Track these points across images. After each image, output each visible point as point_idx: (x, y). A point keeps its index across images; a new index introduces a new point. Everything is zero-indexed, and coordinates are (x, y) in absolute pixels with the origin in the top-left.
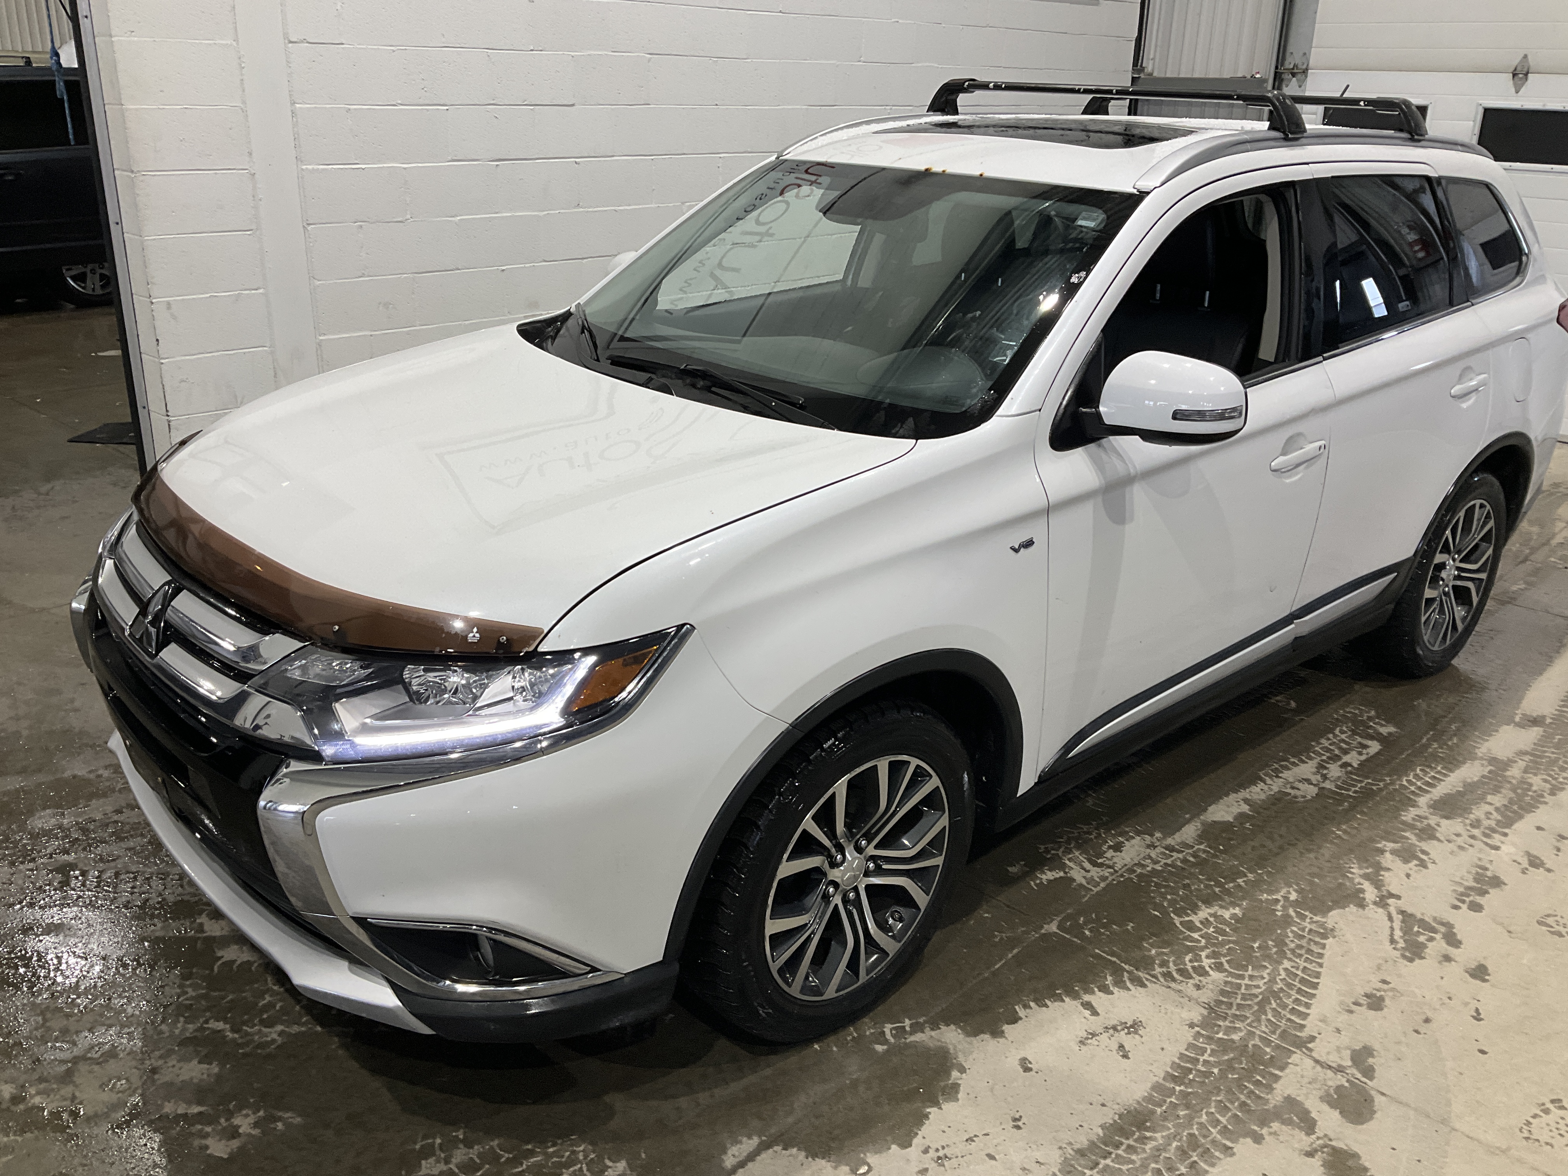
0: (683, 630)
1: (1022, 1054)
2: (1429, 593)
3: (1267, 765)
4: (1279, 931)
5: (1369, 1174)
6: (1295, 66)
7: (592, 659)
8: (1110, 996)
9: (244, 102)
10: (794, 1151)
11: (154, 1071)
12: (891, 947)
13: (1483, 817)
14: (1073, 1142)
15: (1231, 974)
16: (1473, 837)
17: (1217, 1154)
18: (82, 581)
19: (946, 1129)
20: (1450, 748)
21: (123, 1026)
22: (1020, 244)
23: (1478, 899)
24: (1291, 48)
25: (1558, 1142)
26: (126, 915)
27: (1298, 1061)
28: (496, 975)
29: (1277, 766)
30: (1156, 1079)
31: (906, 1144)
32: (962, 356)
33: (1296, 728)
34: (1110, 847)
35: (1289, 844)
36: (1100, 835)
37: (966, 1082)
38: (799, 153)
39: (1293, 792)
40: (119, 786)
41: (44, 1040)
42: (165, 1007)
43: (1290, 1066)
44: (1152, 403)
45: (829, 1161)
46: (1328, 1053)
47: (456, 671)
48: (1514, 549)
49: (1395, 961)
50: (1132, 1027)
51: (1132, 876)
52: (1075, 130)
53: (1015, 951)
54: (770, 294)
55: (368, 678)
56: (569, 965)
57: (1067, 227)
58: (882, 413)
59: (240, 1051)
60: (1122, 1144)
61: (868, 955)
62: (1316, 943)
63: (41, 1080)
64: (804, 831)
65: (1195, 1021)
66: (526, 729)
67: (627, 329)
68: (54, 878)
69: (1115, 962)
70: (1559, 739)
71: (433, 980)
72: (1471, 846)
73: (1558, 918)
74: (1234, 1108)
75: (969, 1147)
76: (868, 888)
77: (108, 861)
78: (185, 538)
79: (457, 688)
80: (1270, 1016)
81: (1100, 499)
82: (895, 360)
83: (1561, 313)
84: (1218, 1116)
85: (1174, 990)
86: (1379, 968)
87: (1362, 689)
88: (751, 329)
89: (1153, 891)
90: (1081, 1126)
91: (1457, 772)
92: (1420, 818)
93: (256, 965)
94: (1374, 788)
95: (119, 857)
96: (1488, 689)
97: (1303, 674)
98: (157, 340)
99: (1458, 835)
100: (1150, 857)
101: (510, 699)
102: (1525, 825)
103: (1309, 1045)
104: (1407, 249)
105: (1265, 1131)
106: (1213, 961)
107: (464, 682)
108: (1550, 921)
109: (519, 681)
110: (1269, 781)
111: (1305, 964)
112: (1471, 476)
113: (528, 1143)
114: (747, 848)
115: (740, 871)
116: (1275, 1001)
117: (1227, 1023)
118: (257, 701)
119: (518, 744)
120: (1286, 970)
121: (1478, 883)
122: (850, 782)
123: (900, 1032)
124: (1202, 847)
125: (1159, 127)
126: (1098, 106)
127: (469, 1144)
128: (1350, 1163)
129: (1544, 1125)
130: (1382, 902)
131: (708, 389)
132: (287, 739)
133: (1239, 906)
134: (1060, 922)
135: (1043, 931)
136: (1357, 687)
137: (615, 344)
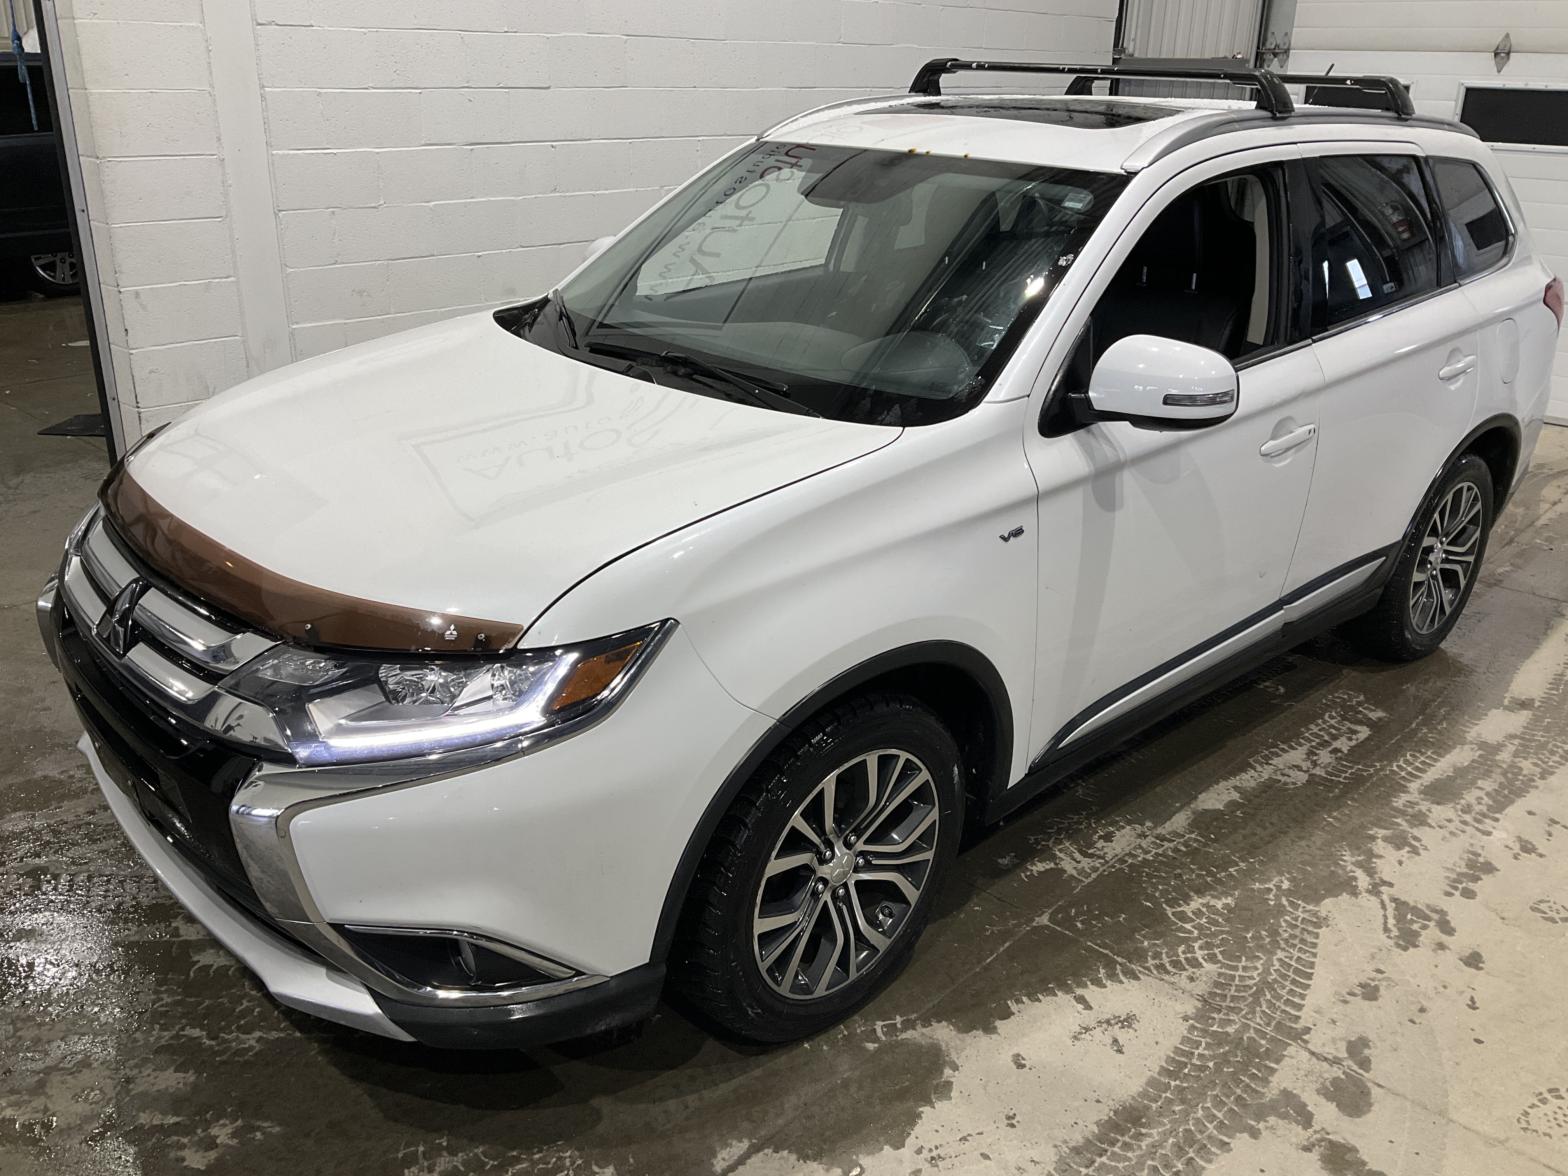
0: (667, 625)
1: (1015, 1051)
2: (1417, 577)
3: (1257, 753)
4: (1272, 921)
5: (1367, 1168)
6: (1277, 46)
7: (573, 656)
8: (1104, 990)
9: (212, 86)
10: (785, 1153)
11: (128, 1080)
12: (881, 942)
13: (1473, 802)
14: (1068, 1139)
15: (1223, 965)
16: (1465, 823)
17: (1213, 1149)
18: (49, 578)
19: (940, 1129)
20: (1440, 733)
21: (96, 1035)
22: (1005, 227)
23: (1471, 886)
24: (1272, 28)
25: (1556, 1132)
26: (98, 919)
27: (1293, 1053)
28: (478, 981)
29: (1267, 753)
30: (1150, 1073)
31: (898, 1145)
32: (948, 340)
33: (1285, 714)
34: (1100, 837)
35: (1280, 832)
36: (1090, 825)
37: (958, 1079)
38: (781, 134)
39: (1283, 779)
40: (92, 787)
41: (15, 1050)
42: (141, 1013)
43: (1287, 1058)
44: (1141, 388)
45: (820, 1164)
46: (1324, 1045)
47: (433, 669)
48: (1499, 530)
49: (1389, 950)
50: (1125, 1020)
51: (1123, 866)
52: (1060, 110)
53: (1007, 945)
54: (751, 279)
55: (342, 677)
56: (554, 970)
57: (1051, 210)
58: (868, 399)
59: (217, 1059)
60: (1118, 1141)
61: (858, 951)
62: (1309, 932)
63: (12, 1092)
64: (793, 828)
65: (1189, 1013)
66: (505, 729)
67: (606, 315)
68: (24, 883)
69: (1107, 955)
70: (1548, 722)
71: (414, 987)
72: (1464, 832)
73: (1551, 904)
74: (1230, 1102)
75: (963, 1146)
76: (858, 884)
77: (81, 864)
78: (155, 533)
79: (434, 687)
80: (1264, 1008)
81: (1089, 487)
82: (878, 347)
83: (1549, 294)
84: (1215, 1112)
85: (1167, 982)
86: (1373, 957)
87: (1350, 674)
88: (732, 315)
89: (1145, 882)
90: (1076, 1123)
91: (1448, 756)
92: (1411, 804)
93: (233, 969)
94: (1365, 774)
95: (91, 860)
96: (1476, 672)
97: (1290, 659)
98: (126, 330)
99: (1449, 821)
100: (1141, 847)
101: (489, 698)
102: (1516, 810)
103: (1304, 1037)
104: (1390, 228)
105: (1261, 1125)
106: (1206, 952)
107: (441, 681)
108: (1543, 906)
109: (499, 679)
110: (1259, 768)
111: (1299, 954)
112: (1459, 459)
113: (513, 1149)
114: (734, 846)
115: (728, 870)
116: (1270, 992)
117: (1221, 1016)
118: (228, 702)
119: (499, 745)
120: (1280, 960)
121: (1471, 869)
122: (839, 778)
123: (892, 1029)
124: (1193, 836)
125: (1146, 107)
126: (1081, 86)
127: (453, 1152)
128: (1348, 1157)
129: (1541, 1115)
130: (1374, 890)
131: (689, 376)
132: (260, 741)
133: (1231, 896)
134: (1051, 914)
135: (1034, 924)
136: (1345, 671)
137: (594, 330)
